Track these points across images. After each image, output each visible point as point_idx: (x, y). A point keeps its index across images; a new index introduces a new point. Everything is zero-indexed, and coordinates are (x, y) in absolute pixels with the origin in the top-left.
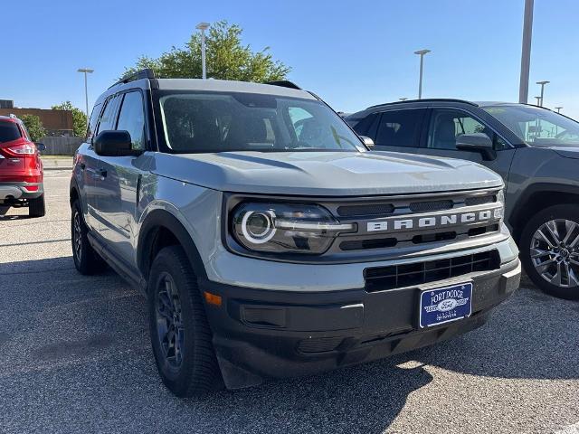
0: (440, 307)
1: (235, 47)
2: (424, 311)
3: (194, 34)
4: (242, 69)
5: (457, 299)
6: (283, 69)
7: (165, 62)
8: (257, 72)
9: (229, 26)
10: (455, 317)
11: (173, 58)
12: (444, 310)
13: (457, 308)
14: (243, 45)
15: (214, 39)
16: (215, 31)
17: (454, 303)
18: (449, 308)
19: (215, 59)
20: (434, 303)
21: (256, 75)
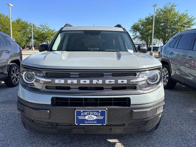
0: (87, 117)
1: (173, 11)
2: (77, 118)
3: (158, 9)
4: (175, 19)
5: (96, 116)
6: (193, 18)
7: (147, 19)
8: (181, 20)
9: (171, 4)
10: (96, 124)
11: (149, 18)
12: (89, 119)
13: (96, 120)
14: (176, 11)
15: (165, 10)
16: (166, 7)
17: (95, 118)
18: (92, 119)
19: (165, 17)
20: (83, 116)
21: (180, 21)
